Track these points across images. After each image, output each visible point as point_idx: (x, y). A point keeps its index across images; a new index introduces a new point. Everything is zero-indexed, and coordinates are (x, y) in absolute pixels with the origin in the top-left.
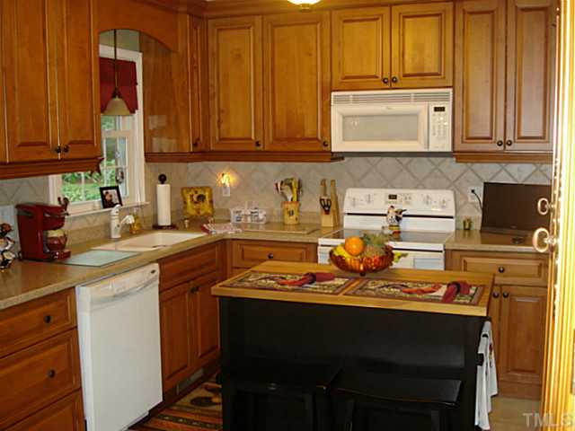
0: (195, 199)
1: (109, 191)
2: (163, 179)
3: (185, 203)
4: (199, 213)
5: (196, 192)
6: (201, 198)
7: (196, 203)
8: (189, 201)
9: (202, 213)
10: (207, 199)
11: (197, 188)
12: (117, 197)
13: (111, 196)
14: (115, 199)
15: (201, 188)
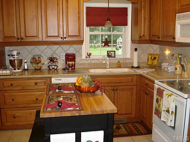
0: (153, 59)
1: (111, 52)
2: (136, 50)
3: (148, 60)
4: (152, 64)
5: (154, 56)
6: (155, 58)
7: (153, 60)
8: (150, 59)
9: (154, 64)
10: (157, 59)
11: (154, 54)
12: (114, 54)
13: (111, 54)
14: (113, 55)
15: (155, 54)
